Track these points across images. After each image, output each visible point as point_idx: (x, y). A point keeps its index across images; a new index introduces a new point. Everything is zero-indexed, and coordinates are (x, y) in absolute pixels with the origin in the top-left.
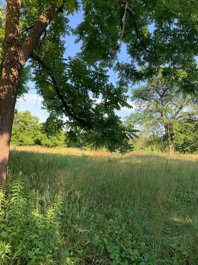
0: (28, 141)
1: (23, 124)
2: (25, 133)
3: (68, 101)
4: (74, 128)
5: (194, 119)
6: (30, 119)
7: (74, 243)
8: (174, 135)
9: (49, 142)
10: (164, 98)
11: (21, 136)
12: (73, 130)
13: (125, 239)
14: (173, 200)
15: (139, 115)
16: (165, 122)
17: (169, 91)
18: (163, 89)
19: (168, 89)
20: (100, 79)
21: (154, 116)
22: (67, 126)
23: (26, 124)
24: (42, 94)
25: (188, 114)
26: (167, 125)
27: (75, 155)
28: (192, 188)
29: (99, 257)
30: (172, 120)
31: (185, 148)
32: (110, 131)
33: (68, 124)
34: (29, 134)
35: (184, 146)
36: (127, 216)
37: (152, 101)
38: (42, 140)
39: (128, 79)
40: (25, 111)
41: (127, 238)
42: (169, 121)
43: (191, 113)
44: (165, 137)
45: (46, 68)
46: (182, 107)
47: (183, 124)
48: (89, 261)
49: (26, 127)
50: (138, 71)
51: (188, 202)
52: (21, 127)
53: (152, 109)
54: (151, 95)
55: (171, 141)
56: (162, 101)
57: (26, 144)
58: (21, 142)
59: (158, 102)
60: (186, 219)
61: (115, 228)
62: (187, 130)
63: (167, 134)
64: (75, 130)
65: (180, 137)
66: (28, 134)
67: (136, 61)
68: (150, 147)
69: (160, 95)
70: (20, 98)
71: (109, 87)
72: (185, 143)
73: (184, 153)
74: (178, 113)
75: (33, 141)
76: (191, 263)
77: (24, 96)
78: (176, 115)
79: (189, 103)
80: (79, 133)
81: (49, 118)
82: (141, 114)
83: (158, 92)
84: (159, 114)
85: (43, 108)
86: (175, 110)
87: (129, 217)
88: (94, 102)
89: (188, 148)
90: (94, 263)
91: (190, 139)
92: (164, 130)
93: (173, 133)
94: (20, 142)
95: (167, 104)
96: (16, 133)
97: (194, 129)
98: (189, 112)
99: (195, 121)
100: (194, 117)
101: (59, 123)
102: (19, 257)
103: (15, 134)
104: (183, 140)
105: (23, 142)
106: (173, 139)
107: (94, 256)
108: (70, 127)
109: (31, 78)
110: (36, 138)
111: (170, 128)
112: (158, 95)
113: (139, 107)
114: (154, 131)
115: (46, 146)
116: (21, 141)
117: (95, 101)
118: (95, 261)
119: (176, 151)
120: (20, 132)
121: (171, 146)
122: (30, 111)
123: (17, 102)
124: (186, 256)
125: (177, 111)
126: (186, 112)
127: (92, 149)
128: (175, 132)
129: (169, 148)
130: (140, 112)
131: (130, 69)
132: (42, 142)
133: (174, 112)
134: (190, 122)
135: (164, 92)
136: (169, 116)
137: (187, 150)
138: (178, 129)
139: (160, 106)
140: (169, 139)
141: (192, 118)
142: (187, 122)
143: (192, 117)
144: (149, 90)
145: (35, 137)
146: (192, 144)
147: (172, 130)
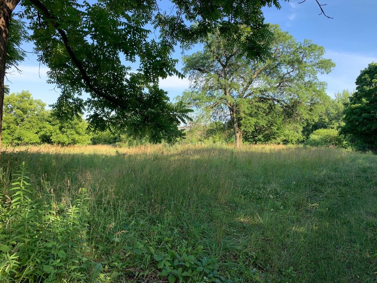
0: (31, 137)
1: (20, 112)
2: (23, 125)
3: (88, 70)
4: (99, 108)
5: (268, 97)
6: (31, 104)
7: (109, 257)
8: (241, 120)
9: (63, 138)
10: (228, 69)
11: (18, 131)
12: (99, 113)
13: (179, 247)
14: (240, 199)
15: (195, 94)
16: (229, 102)
17: (234, 59)
18: (226, 57)
19: (233, 55)
20: (134, 34)
21: (215, 94)
22: (89, 106)
23: (25, 112)
24: (47, 61)
25: (259, 91)
26: (233, 106)
27: (105, 153)
28: (264, 183)
29: (145, 270)
30: (238, 100)
31: (257, 137)
32: (153, 113)
33: (91, 104)
34: (31, 127)
35: (256, 134)
36: (180, 220)
37: (212, 73)
38: (52, 135)
39: (173, 39)
40: (20, 92)
41: (181, 245)
42: (234, 101)
43: (263, 89)
44: (231, 124)
45: (51, 16)
46: (252, 81)
47: (254, 104)
48: (130, 275)
49: (25, 116)
50: (187, 28)
51: (258, 199)
52: (16, 118)
53: (212, 85)
54: (211, 65)
55: (238, 128)
56: (225, 73)
57: (27, 143)
58: (18, 141)
59: (220, 75)
60: (255, 218)
61: (165, 234)
62: (259, 112)
63: (233, 119)
64: (102, 112)
65: (250, 121)
66: (29, 127)
67: (184, 13)
68: (211, 138)
69: (222, 65)
70: (10, 67)
71: (148, 46)
72: (256, 130)
73: (256, 143)
74: (246, 90)
75: (37, 137)
76: (259, 265)
77: (17, 65)
78: (244, 92)
79: (261, 75)
80: (109, 116)
81: (61, 97)
82: (198, 92)
83: (219, 61)
84: (221, 92)
85: (49, 82)
86: (243, 85)
87: (183, 221)
88: (128, 70)
89: (260, 137)
90: (137, 277)
91: (263, 124)
92: (229, 113)
93: (240, 118)
94: (16, 140)
95: (231, 78)
96: (10, 126)
97: (267, 110)
98: (261, 88)
99: (269, 100)
100: (267, 95)
101: (77, 103)
102: (31, 275)
103: (7, 128)
104: (254, 125)
105: (21, 140)
106: (240, 125)
107: (138, 269)
108: (94, 108)
109: (25, 37)
110: (42, 133)
111: (236, 110)
112: (219, 65)
113: (195, 82)
114: (215, 115)
115: (59, 144)
116: (19, 139)
117: (129, 68)
118: (139, 275)
119: (246, 141)
120: (16, 125)
121: (238, 135)
122: (30, 92)
123: (6, 74)
124: (253, 256)
125: (245, 87)
126: (257, 87)
127: (130, 145)
128: (243, 115)
129: (236, 137)
130: (197, 90)
131: (176, 24)
132: (53, 139)
133: (241, 89)
134: (262, 101)
135: (227, 60)
136: (235, 95)
137: (260, 140)
138: (247, 112)
139: (222, 81)
140: (235, 125)
141: (264, 96)
142: (259, 101)
143: (264, 94)
144: (207, 58)
145: (41, 131)
146: (265, 131)
147: (239, 113)
